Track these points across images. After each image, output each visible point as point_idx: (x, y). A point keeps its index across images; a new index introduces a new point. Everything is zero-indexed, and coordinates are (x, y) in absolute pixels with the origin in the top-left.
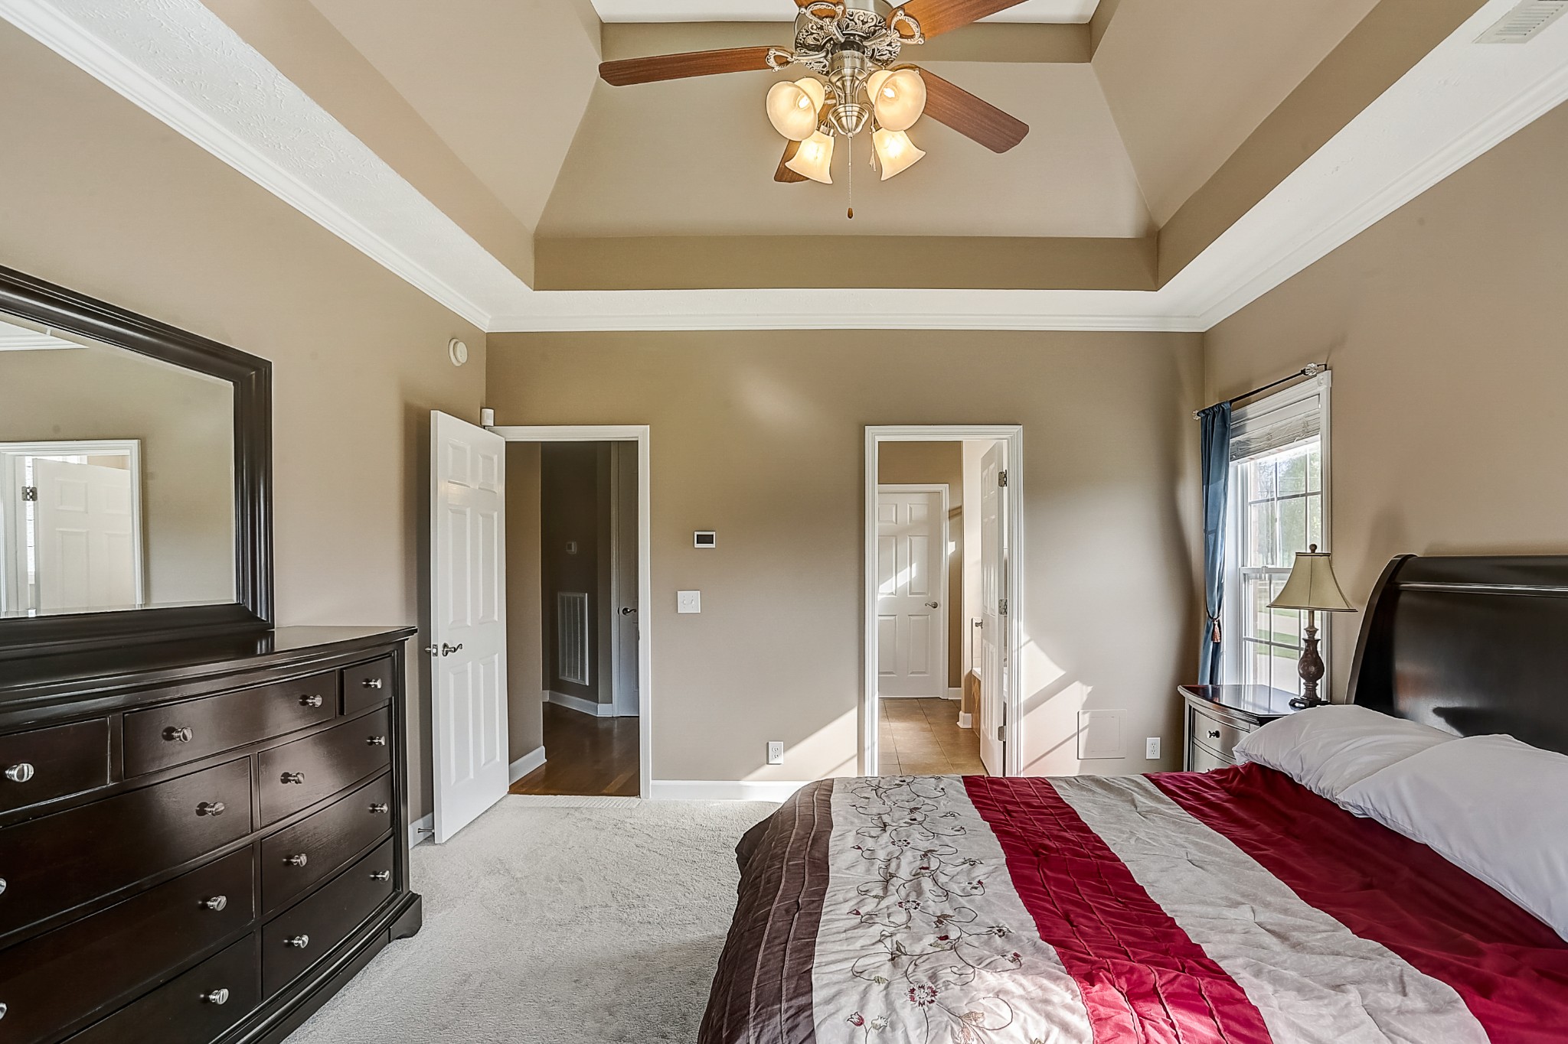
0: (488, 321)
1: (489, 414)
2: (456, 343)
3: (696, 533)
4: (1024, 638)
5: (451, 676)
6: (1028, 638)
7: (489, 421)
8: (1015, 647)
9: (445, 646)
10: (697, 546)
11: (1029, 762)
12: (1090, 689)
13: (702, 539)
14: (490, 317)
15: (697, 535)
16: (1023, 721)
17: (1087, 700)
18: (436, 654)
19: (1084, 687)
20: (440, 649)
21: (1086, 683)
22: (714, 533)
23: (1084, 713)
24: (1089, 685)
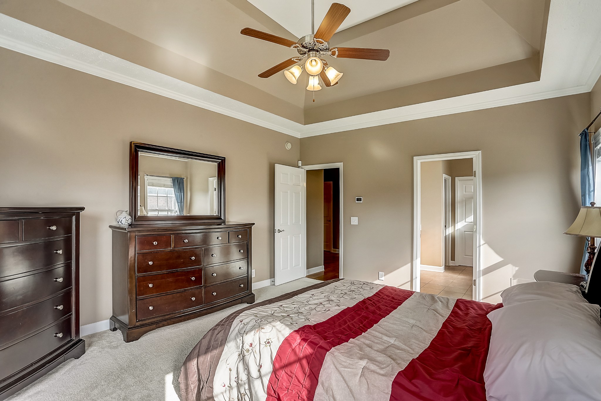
0: (299, 135)
1: (300, 162)
2: (287, 143)
3: (356, 198)
4: (482, 242)
5: (281, 239)
6: (484, 242)
7: (300, 165)
8: (478, 245)
9: (279, 230)
10: (357, 202)
11: (484, 297)
12: (517, 268)
13: (358, 200)
14: (300, 134)
15: (357, 198)
16: (481, 278)
17: (515, 274)
18: (276, 232)
19: (514, 267)
20: (277, 231)
21: (515, 265)
22: (362, 198)
23: (514, 279)
24: (516, 267)
